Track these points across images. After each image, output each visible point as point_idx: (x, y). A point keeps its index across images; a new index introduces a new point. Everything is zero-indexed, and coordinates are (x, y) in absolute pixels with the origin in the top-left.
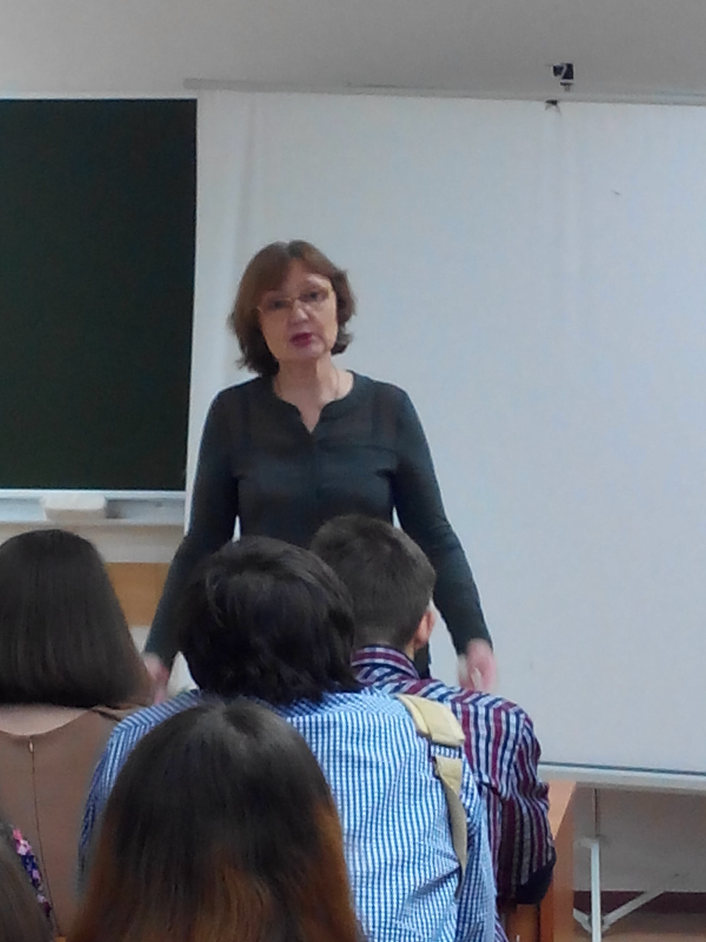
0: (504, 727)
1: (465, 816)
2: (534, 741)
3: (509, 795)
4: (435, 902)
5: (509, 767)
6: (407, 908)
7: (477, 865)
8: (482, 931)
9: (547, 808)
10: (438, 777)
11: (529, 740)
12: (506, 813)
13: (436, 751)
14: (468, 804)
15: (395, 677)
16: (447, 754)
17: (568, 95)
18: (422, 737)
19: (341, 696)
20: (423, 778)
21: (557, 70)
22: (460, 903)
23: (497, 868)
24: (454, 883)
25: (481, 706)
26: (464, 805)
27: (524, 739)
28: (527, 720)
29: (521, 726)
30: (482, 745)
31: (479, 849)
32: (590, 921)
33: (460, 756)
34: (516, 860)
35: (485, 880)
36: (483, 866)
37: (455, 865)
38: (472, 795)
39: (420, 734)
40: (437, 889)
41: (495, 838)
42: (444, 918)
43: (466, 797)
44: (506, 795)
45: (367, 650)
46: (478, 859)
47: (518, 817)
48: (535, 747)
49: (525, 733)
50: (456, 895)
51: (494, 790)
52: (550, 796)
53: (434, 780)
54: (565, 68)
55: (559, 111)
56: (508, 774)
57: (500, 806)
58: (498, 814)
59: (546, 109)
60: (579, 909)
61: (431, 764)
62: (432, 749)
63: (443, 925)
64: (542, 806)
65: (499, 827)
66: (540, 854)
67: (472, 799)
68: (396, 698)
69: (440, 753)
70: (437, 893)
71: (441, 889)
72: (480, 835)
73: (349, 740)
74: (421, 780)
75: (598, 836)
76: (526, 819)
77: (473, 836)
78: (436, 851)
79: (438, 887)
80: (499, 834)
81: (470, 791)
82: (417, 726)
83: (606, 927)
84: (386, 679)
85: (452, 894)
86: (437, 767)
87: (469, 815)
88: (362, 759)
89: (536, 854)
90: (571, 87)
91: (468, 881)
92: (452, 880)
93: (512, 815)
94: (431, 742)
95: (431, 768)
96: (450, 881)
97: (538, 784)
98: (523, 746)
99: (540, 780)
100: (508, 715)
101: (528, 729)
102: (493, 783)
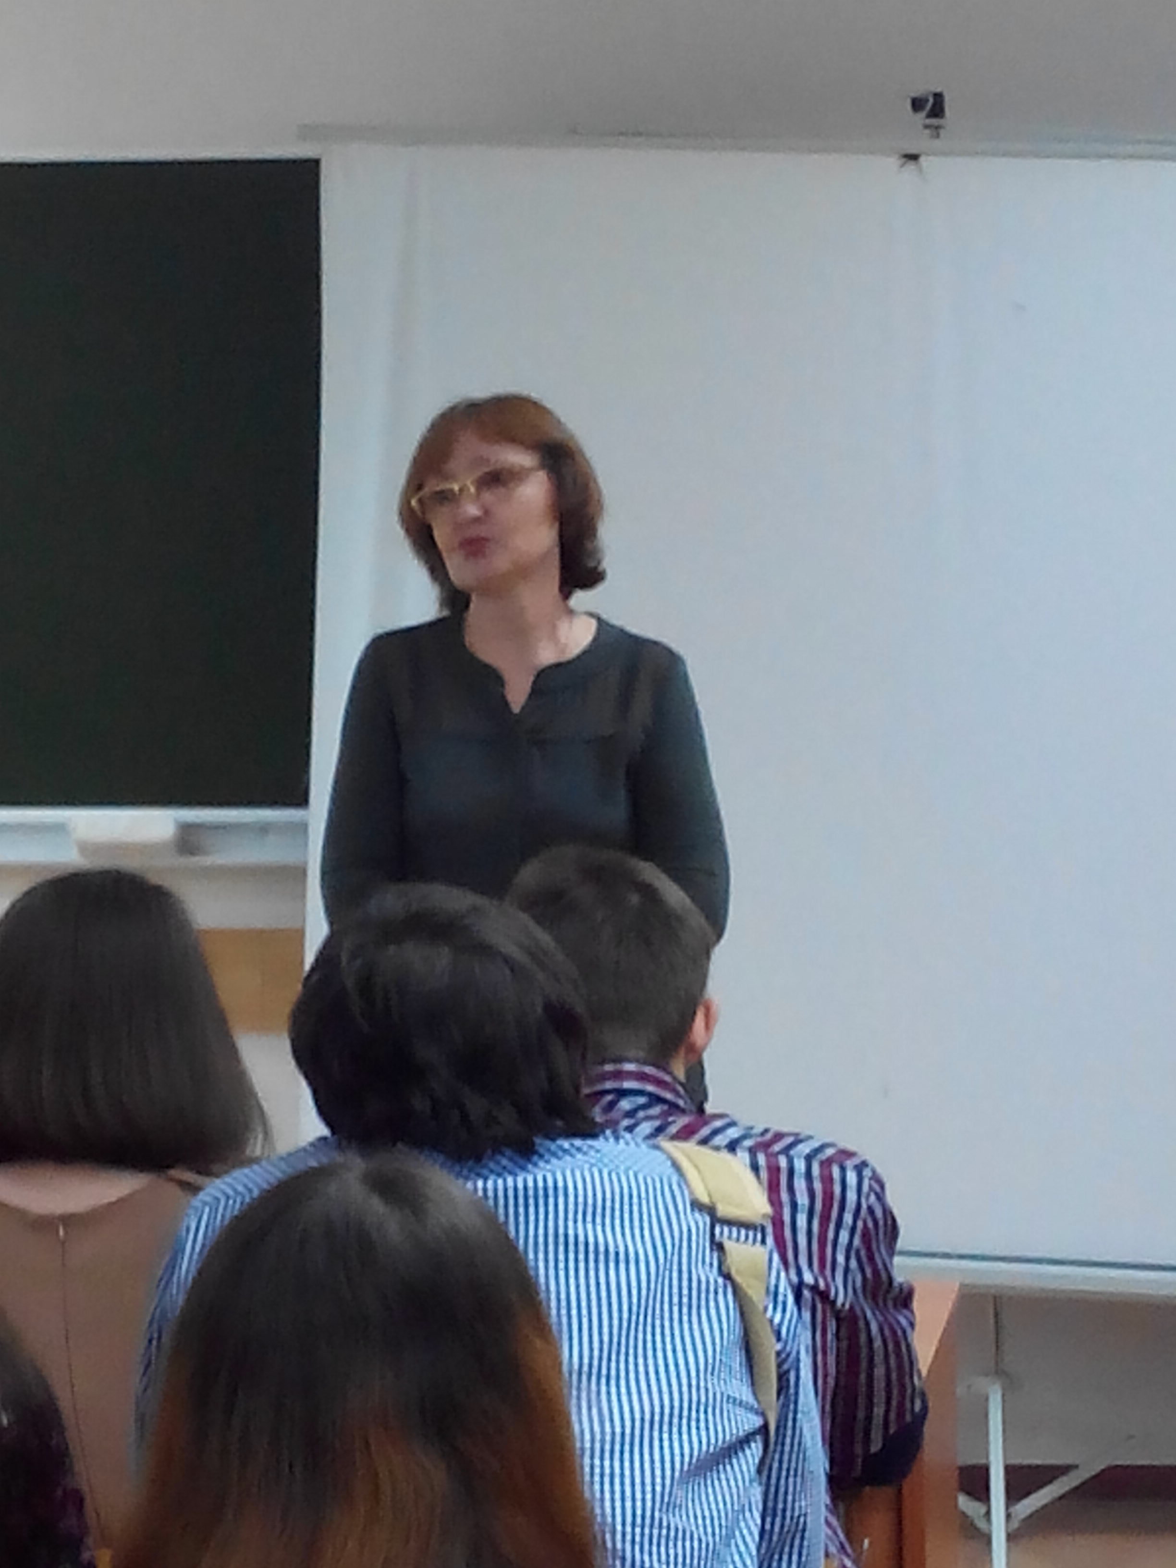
0: (837, 1189)
1: (774, 1340)
2: (888, 1214)
3: (847, 1306)
4: (724, 1483)
5: (847, 1259)
6: (679, 1493)
7: (794, 1420)
8: (804, 1530)
9: (912, 1325)
10: (727, 1277)
11: (879, 1213)
12: (843, 1333)
13: (723, 1233)
14: (777, 1320)
15: (656, 1110)
16: (743, 1238)
17: (937, 143)
18: (700, 1210)
19: (566, 1145)
20: (703, 1279)
21: (917, 104)
22: (768, 1485)
23: (828, 1427)
24: (755, 1449)
25: (799, 1157)
26: (771, 1321)
27: (871, 1210)
28: (876, 1179)
29: (865, 1188)
30: (802, 1220)
31: (797, 1393)
32: (988, 1513)
33: (763, 1241)
34: (861, 1414)
35: (809, 1444)
36: (804, 1421)
37: (758, 1422)
38: (784, 1304)
39: (697, 1205)
40: (727, 1461)
41: (825, 1376)
42: (740, 1508)
43: (775, 1308)
44: (843, 1305)
45: (609, 1067)
46: (795, 1412)
47: (863, 1338)
48: (889, 1222)
49: (873, 1198)
50: (759, 1471)
51: (824, 1296)
52: (916, 1304)
53: (720, 1280)
54: (931, 100)
55: (920, 170)
56: (847, 1270)
57: (832, 1326)
58: (829, 1336)
59: (902, 166)
60: (969, 1493)
61: (715, 1255)
62: (717, 1230)
63: (738, 1519)
64: (904, 1322)
65: (831, 1359)
66: (901, 1405)
67: (784, 1310)
68: (657, 1147)
69: (730, 1238)
70: (728, 1467)
71: (734, 1461)
72: (798, 1370)
73: (580, 1216)
74: (699, 1282)
75: (997, 1373)
76: (878, 1343)
77: (788, 1371)
78: (725, 1399)
79: (730, 1457)
80: (832, 1370)
81: (780, 1298)
82: (691, 1193)
83: (1015, 1524)
84: (641, 1114)
85: (753, 1469)
86: (726, 1260)
87: (779, 1339)
88: (602, 1249)
89: (894, 1403)
90: (942, 132)
91: (779, 1448)
92: (753, 1445)
93: (853, 1336)
94: (715, 1220)
95: (715, 1263)
96: (750, 1447)
97: (895, 1284)
98: (870, 1225)
99: (899, 1278)
100: (843, 1169)
101: (876, 1194)
102: (822, 1284)
